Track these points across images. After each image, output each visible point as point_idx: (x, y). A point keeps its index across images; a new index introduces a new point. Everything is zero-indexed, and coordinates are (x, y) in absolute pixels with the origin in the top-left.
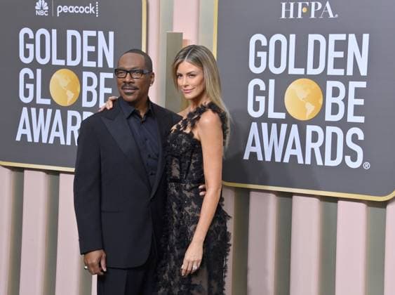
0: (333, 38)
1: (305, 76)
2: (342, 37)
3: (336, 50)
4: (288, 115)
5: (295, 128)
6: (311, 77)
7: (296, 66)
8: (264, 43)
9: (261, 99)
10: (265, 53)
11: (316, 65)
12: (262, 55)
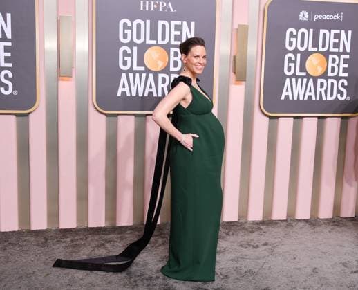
0: (174, 23)
1: (157, 45)
2: (179, 23)
3: (176, 30)
4: (146, 68)
5: (151, 76)
6: (161, 46)
7: (151, 39)
8: (129, 24)
9: (128, 59)
10: (130, 31)
11: (163, 38)
12: (128, 32)
